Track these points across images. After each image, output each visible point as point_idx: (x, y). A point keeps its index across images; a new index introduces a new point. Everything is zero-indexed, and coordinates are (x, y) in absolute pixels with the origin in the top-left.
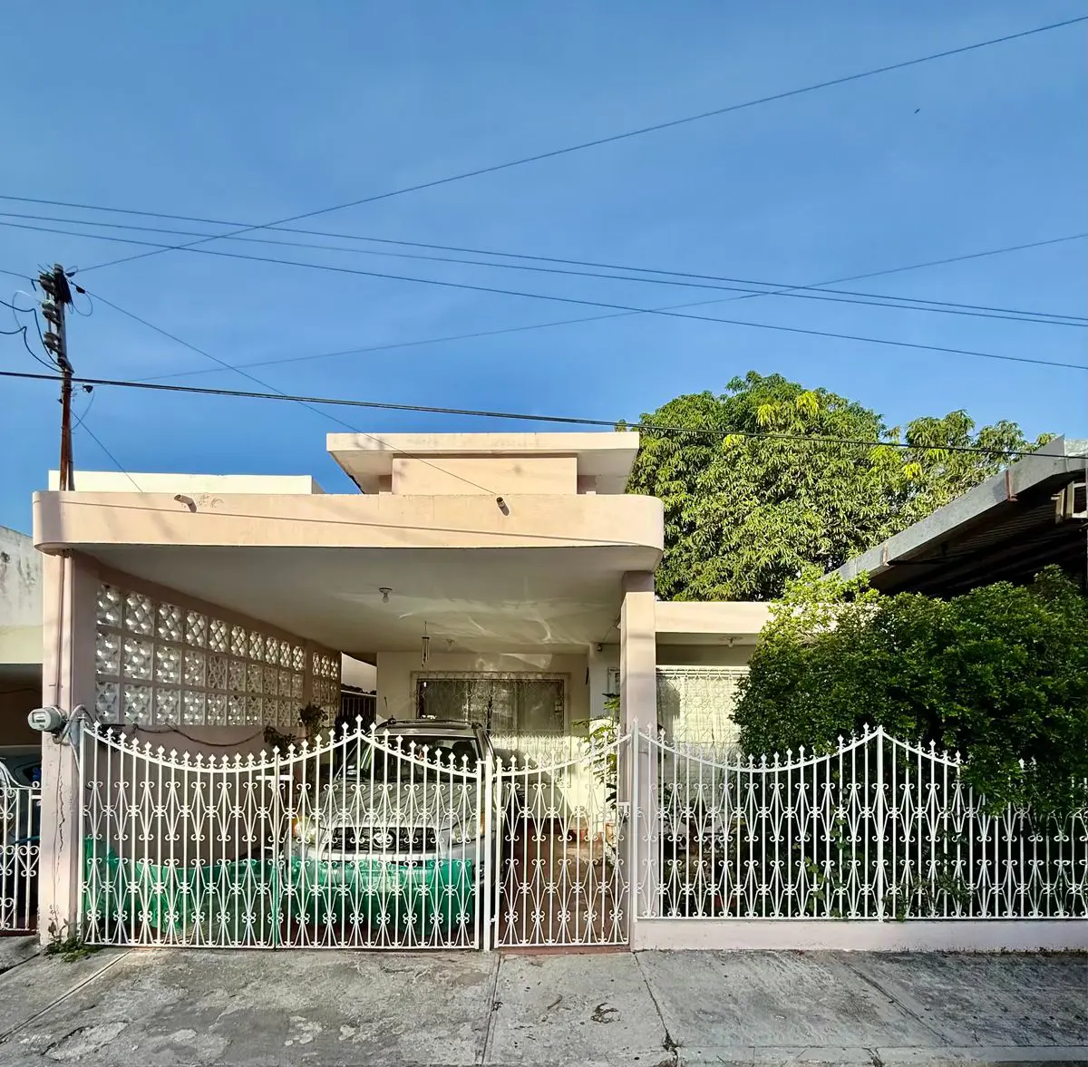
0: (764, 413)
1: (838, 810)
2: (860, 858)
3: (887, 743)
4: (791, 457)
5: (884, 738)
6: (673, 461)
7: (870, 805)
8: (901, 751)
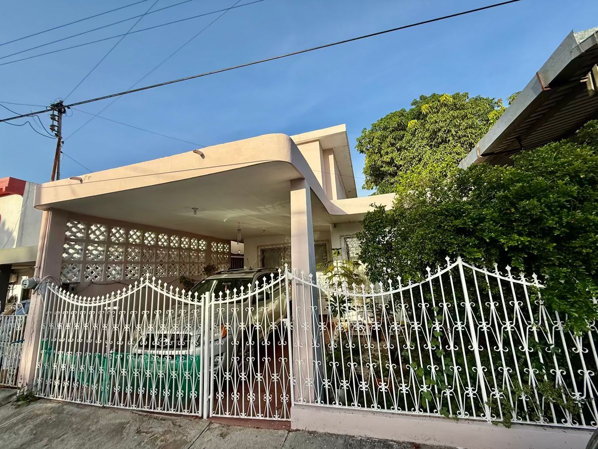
0: (424, 109)
1: (434, 324)
2: (460, 364)
3: (466, 270)
4: (441, 124)
5: (463, 266)
6: (388, 140)
7: (462, 320)
8: (481, 277)
